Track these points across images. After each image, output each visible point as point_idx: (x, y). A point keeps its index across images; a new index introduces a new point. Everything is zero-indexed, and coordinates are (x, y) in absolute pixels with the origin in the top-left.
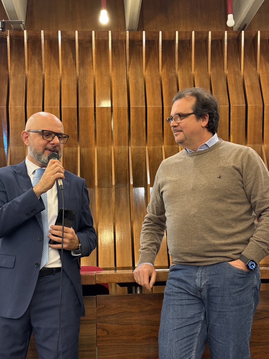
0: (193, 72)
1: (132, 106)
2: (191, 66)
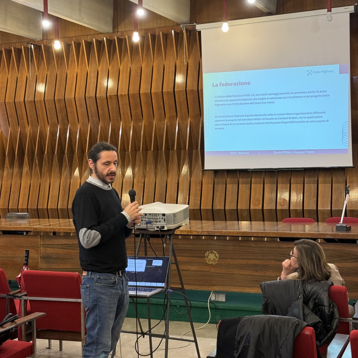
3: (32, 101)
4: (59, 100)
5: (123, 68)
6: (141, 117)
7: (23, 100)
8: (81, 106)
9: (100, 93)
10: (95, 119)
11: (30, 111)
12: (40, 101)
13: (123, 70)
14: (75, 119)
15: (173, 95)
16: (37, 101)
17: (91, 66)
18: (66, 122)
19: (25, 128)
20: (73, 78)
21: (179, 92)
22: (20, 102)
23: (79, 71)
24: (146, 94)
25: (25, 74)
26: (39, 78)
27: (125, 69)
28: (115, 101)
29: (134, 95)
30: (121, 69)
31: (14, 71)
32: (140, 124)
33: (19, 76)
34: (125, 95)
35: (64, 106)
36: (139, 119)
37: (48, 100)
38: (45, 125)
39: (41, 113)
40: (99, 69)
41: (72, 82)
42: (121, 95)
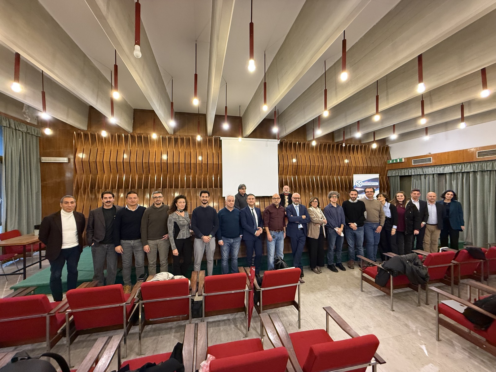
0: (326, 155)
1: (312, 165)
2: (326, 153)
3: (128, 162)
4: (145, 163)
5: (181, 151)
6: (190, 173)
7: (122, 161)
8: (158, 166)
9: (170, 161)
10: (166, 173)
11: (126, 167)
12: (134, 163)
13: (181, 152)
14: (154, 172)
15: (207, 165)
16: (132, 162)
17: (163, 148)
18: (148, 173)
19: (122, 175)
20: (153, 153)
21: (210, 164)
22: (120, 162)
23: (157, 150)
24: (194, 163)
25: (123, 148)
26: (132, 151)
27: (182, 151)
28: (177, 165)
29: (188, 164)
30: (180, 151)
31: (115, 146)
32: (189, 176)
33: (119, 148)
34: (183, 163)
35: (148, 165)
36: (188, 174)
37: (139, 162)
38: (135, 174)
39: (133, 168)
40: (168, 150)
41: (153, 154)
42: (181, 163)
